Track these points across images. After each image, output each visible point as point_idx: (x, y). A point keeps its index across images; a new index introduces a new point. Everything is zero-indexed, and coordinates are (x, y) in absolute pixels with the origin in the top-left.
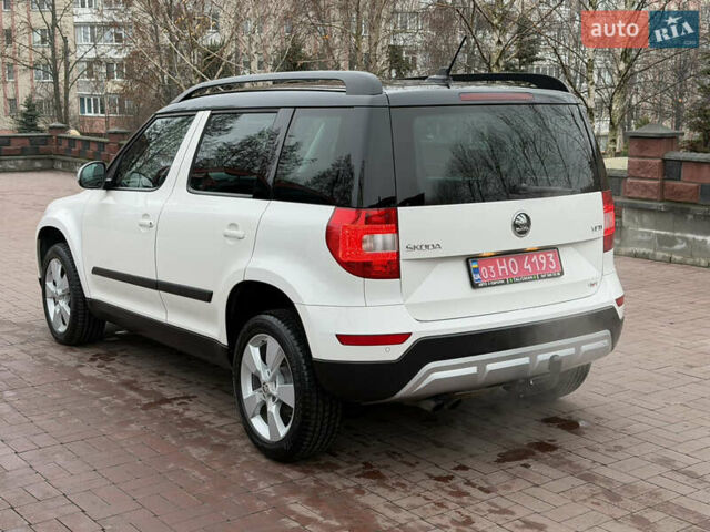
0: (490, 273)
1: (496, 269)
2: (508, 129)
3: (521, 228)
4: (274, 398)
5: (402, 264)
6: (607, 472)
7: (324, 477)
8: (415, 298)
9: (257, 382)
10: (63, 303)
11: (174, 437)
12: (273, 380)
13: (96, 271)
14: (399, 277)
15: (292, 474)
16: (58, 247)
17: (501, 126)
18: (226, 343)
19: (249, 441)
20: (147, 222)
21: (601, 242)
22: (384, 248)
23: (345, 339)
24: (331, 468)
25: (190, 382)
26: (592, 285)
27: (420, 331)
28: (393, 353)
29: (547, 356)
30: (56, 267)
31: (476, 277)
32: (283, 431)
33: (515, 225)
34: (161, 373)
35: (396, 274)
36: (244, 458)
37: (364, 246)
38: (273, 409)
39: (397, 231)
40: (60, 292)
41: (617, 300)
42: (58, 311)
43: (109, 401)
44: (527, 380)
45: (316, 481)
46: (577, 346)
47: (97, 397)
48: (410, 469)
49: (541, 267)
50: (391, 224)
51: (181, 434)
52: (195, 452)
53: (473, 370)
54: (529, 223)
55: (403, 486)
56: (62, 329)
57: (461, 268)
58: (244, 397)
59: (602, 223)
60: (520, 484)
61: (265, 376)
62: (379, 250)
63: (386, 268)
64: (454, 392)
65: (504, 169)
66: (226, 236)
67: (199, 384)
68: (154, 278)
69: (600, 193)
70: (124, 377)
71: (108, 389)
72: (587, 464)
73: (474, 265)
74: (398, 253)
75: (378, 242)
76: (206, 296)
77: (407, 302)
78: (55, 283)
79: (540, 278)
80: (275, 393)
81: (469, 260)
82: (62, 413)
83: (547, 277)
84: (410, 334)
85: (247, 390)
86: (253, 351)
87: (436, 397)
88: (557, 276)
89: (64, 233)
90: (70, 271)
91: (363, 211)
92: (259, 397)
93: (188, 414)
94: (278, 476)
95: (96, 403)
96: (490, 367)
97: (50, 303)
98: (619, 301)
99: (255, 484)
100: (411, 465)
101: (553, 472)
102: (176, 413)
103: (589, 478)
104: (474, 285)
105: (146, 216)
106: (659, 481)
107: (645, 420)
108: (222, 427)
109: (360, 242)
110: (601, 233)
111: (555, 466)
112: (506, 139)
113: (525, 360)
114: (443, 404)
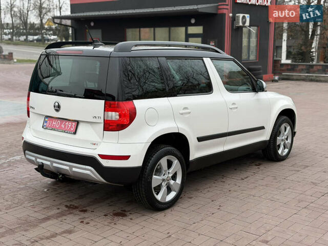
1: (52, 123)
41: (99, 155)
69: (104, 101)
83: (67, 133)
110: (102, 121)
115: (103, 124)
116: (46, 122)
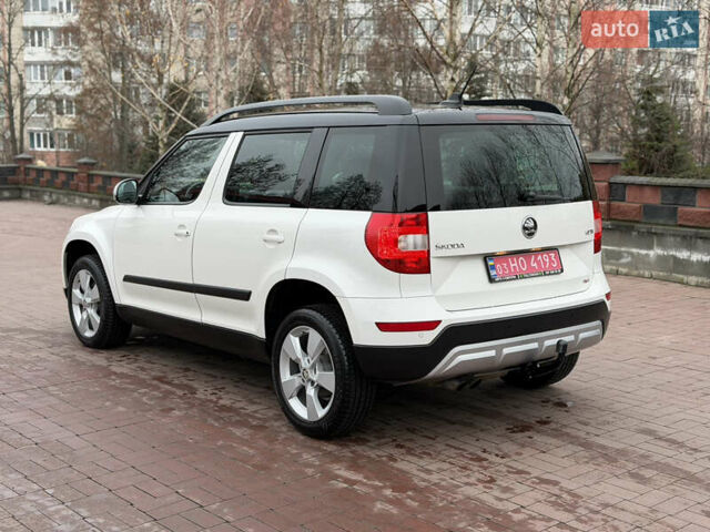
0: (504, 269)
1: (508, 266)
2: (504, 145)
3: (530, 231)
4: (313, 383)
5: (432, 261)
6: (601, 441)
7: (359, 449)
8: (443, 290)
9: (295, 368)
10: (92, 311)
11: (216, 420)
12: (313, 367)
13: (127, 279)
14: (428, 271)
15: (330, 447)
16: (87, 259)
17: (499, 143)
18: (264, 337)
19: (287, 421)
20: (184, 232)
21: (592, 245)
22: (415, 248)
23: (384, 327)
24: (363, 442)
25: (215, 377)
26: (586, 281)
27: (449, 318)
28: (426, 338)
29: (554, 342)
30: (84, 277)
31: (493, 273)
32: (321, 412)
33: (525, 228)
34: (187, 370)
35: (426, 270)
36: (283, 436)
37: (400, 245)
38: (311, 392)
39: (428, 232)
40: (89, 300)
42: (85, 317)
43: (145, 393)
44: (535, 363)
45: (352, 452)
46: (576, 334)
47: (133, 391)
48: (431, 442)
49: (545, 265)
50: (422, 226)
51: (222, 418)
52: (238, 432)
53: (492, 353)
54: (535, 227)
55: (430, 454)
56: (89, 334)
57: (480, 265)
58: (283, 380)
59: (593, 228)
60: (527, 452)
61: (305, 363)
62: (411, 249)
63: (418, 264)
64: (473, 374)
65: (503, 182)
66: (265, 241)
67: (223, 378)
68: (191, 282)
70: (153, 373)
71: (142, 383)
72: (582, 434)
73: (491, 263)
74: (429, 251)
75: (410, 242)
76: (244, 296)
77: (437, 294)
78: (82, 291)
79: (545, 275)
80: (315, 379)
81: (486, 258)
82: (108, 404)
84: (439, 322)
85: (285, 375)
86: (293, 341)
87: (459, 377)
88: (558, 273)
89: (95, 245)
90: (100, 280)
91: (398, 215)
92: (297, 380)
93: (222, 402)
94: (319, 449)
95: (136, 394)
96: (506, 351)
97: (76, 310)
98: (608, 296)
99: (299, 455)
100: (430, 438)
101: (553, 441)
102: (211, 401)
103: (587, 445)
104: (491, 280)
105: (182, 226)
106: (646, 446)
107: (623, 400)
108: (256, 412)
109: (396, 242)
110: (592, 237)
111: (555, 436)
112: (504, 155)
113: (535, 345)
114: (464, 384)
115: (593, 243)
116: (493, 267)
